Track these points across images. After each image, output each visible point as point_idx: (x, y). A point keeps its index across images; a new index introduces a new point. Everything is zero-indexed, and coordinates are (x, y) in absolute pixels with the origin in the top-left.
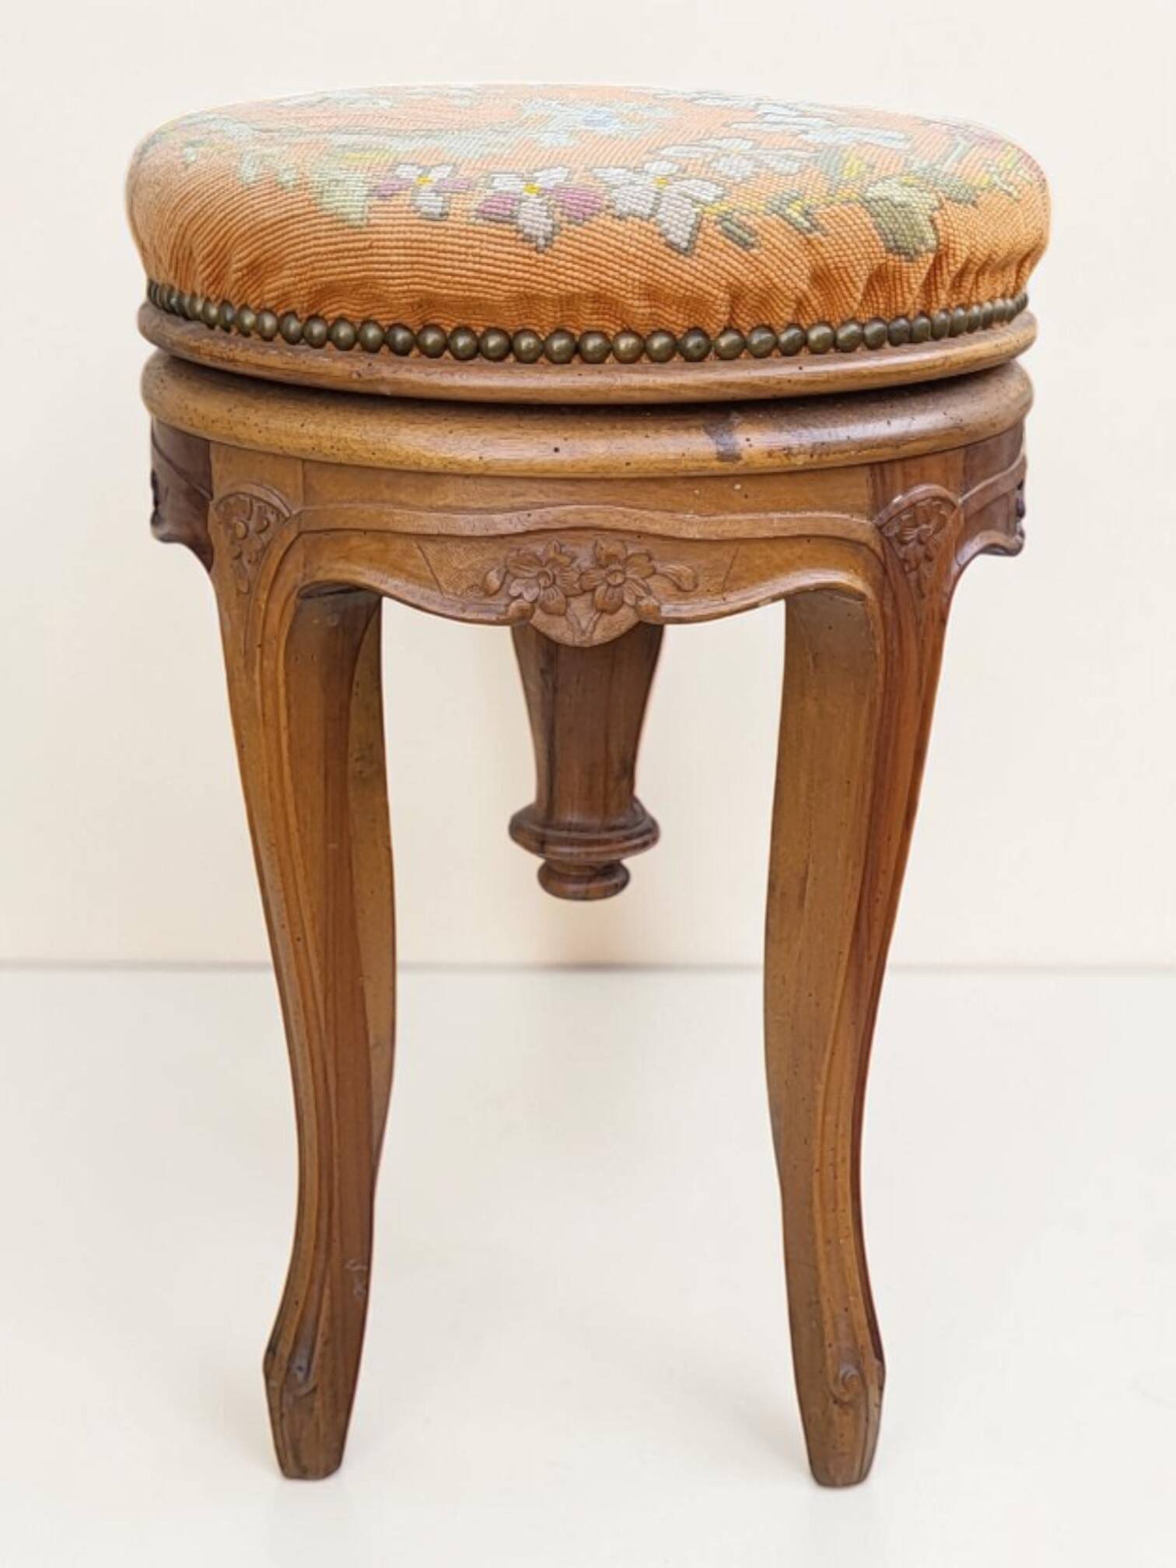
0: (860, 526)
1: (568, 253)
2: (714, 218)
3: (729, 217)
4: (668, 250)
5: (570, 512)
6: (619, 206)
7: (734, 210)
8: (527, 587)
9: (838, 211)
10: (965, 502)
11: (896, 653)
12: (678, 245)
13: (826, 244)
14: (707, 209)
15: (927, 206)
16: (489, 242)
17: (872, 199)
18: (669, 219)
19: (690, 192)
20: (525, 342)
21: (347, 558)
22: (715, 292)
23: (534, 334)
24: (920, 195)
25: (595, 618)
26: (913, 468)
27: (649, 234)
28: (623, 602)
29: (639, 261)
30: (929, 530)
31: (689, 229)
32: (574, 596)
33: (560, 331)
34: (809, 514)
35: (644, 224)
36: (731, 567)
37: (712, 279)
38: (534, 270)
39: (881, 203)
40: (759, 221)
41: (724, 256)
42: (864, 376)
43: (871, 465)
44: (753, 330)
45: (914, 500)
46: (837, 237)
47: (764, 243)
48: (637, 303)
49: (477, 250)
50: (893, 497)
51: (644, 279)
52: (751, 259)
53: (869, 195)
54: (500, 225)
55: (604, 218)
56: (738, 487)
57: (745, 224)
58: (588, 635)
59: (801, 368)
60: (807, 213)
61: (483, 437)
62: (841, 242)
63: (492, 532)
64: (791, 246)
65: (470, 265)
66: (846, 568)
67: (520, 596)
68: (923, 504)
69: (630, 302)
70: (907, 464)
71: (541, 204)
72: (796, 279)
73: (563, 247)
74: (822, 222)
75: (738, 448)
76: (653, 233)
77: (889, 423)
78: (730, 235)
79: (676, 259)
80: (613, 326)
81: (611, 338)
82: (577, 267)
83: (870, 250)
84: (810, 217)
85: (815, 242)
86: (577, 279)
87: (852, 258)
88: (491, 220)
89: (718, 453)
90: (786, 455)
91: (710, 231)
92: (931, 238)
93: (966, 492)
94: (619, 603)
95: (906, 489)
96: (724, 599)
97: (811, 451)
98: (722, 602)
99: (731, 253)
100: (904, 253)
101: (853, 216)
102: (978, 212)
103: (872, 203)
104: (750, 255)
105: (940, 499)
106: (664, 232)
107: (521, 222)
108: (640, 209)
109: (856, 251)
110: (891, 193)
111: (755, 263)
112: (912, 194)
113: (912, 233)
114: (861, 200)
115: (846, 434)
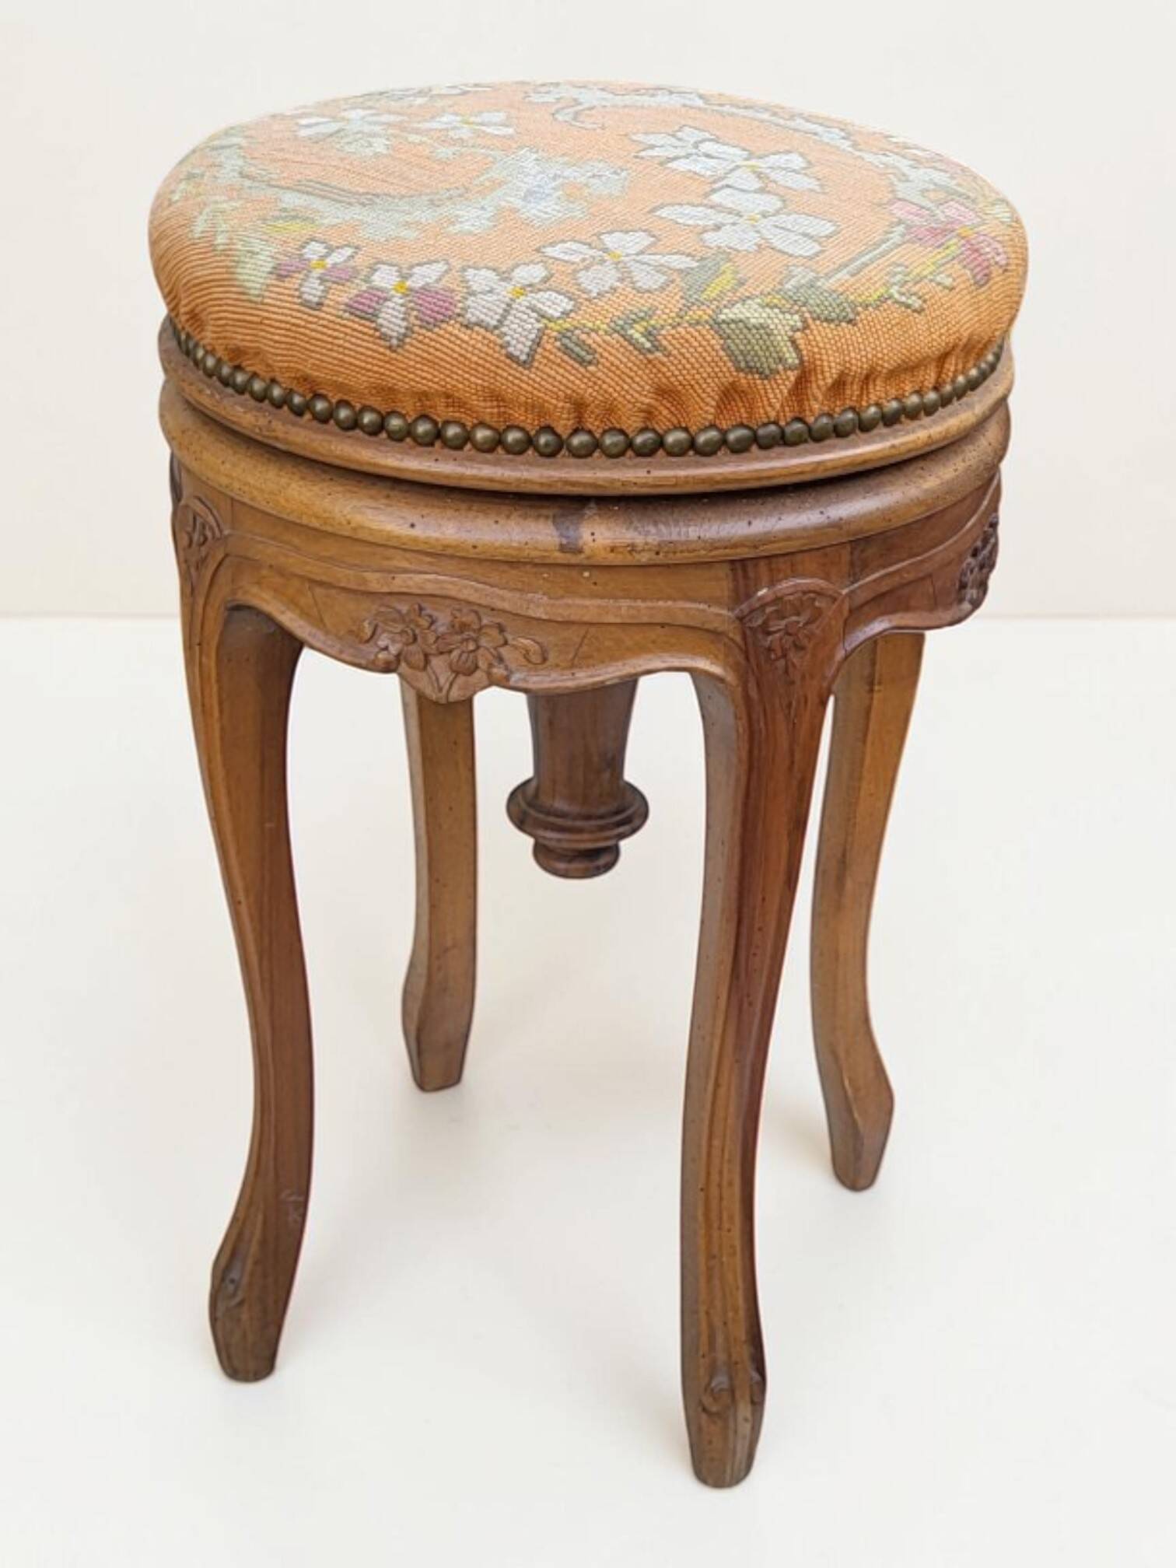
0: (720, 615)
1: (417, 355)
2: (555, 334)
3: (569, 334)
4: (508, 361)
5: (429, 581)
6: (469, 316)
7: (576, 328)
8: (393, 641)
9: (683, 332)
10: (852, 592)
11: (764, 731)
12: (518, 357)
13: (668, 364)
14: (551, 325)
15: (787, 328)
16: (352, 336)
17: (724, 321)
18: (511, 333)
19: (540, 306)
20: (395, 423)
22: (554, 401)
23: (403, 416)
24: (781, 316)
25: (451, 678)
26: (782, 563)
27: (491, 345)
28: (477, 667)
29: (480, 369)
30: (798, 622)
31: (529, 343)
32: (434, 655)
33: (424, 417)
34: (661, 603)
35: (488, 335)
36: (581, 645)
37: (551, 391)
38: (388, 366)
39: (733, 326)
40: (598, 339)
41: (561, 371)
42: (718, 482)
43: (732, 562)
44: (605, 432)
45: (779, 595)
46: (680, 357)
47: (602, 360)
48: (482, 404)
49: (341, 342)
50: (757, 590)
51: (486, 384)
52: (588, 375)
53: (723, 317)
54: (363, 322)
55: (453, 326)
56: (586, 574)
57: (584, 342)
58: (444, 692)
59: (649, 472)
60: (650, 333)
61: (355, 502)
62: (684, 361)
63: (362, 588)
65: (335, 355)
66: (705, 654)
67: (386, 648)
68: (791, 598)
69: (475, 402)
70: (774, 560)
71: (402, 305)
72: (636, 395)
73: (412, 349)
74: (665, 343)
75: (581, 543)
76: (496, 344)
77: (750, 523)
78: (568, 351)
79: (515, 370)
80: (469, 418)
81: (469, 428)
82: (426, 368)
83: (717, 370)
84: (651, 338)
85: (656, 362)
86: (429, 380)
87: (697, 376)
88: (356, 316)
89: (561, 545)
90: (630, 552)
91: (549, 347)
92: (791, 358)
93: (853, 583)
94: (473, 667)
95: (772, 584)
96: (573, 674)
97: (657, 549)
98: (571, 677)
99: (569, 368)
100: (757, 372)
101: (700, 338)
102: (856, 328)
103: (724, 326)
104: (587, 371)
105: (814, 592)
106: (505, 345)
107: (380, 321)
108: (488, 319)
109: (701, 370)
110: (748, 315)
111: (593, 379)
112: (772, 315)
113: (767, 354)
114: (711, 322)
115: (698, 533)
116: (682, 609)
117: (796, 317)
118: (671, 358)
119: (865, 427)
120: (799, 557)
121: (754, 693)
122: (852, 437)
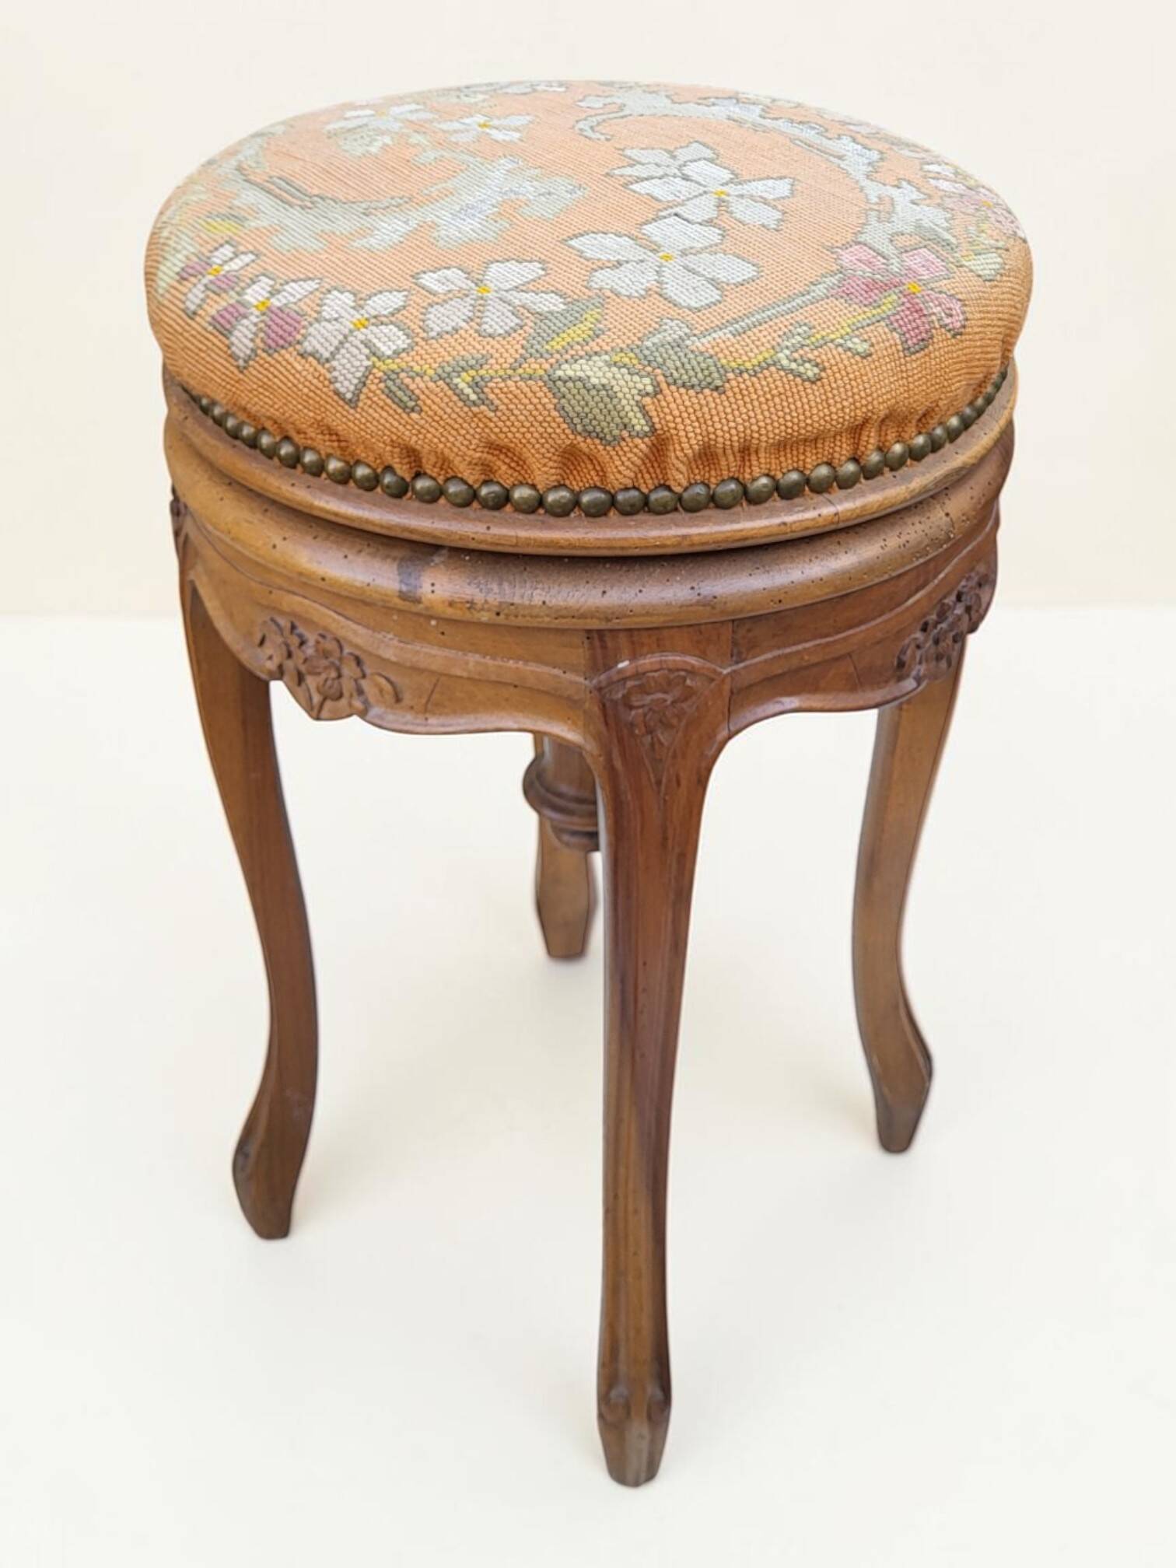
0: (576, 683)
1: (260, 379)
2: (380, 374)
3: (394, 376)
4: (336, 398)
5: (299, 603)
7: (403, 370)
8: (276, 652)
9: (514, 386)
10: (735, 672)
12: (344, 395)
13: (495, 419)
14: (378, 364)
15: (635, 392)
16: (213, 351)
17: (560, 379)
18: (341, 368)
19: (375, 341)
20: (265, 440)
23: (270, 436)
24: (627, 377)
25: (321, 700)
26: (643, 637)
27: (322, 378)
28: (341, 695)
29: (312, 402)
30: (665, 700)
31: (355, 381)
32: (305, 674)
33: (287, 439)
34: (511, 663)
35: (319, 368)
36: (432, 692)
37: (377, 434)
38: (236, 385)
39: (570, 384)
40: (422, 385)
41: (384, 414)
42: (562, 547)
43: (587, 631)
44: (447, 480)
45: (640, 670)
46: (507, 412)
47: (425, 408)
49: (204, 354)
50: (617, 663)
51: (319, 418)
52: (411, 422)
53: (560, 373)
54: (221, 336)
55: (291, 353)
56: (433, 624)
57: (408, 386)
58: (316, 712)
59: (488, 528)
60: (477, 384)
62: (513, 418)
64: (454, 416)
65: (201, 366)
66: (566, 719)
67: (271, 658)
68: (656, 674)
70: (636, 634)
71: (255, 325)
72: (465, 448)
73: (255, 372)
74: (491, 396)
75: (420, 592)
76: (325, 379)
77: (604, 593)
78: (392, 395)
79: (342, 407)
81: (321, 457)
82: (267, 393)
83: (550, 430)
84: (478, 390)
85: (482, 416)
86: (270, 405)
87: (528, 436)
88: (218, 330)
89: (400, 592)
90: (469, 608)
91: (373, 387)
92: (639, 424)
93: (737, 663)
94: (338, 694)
95: (633, 657)
96: (426, 719)
97: (497, 610)
98: (424, 722)
99: (391, 412)
100: (597, 437)
101: (530, 395)
102: (723, 396)
103: (559, 383)
104: (410, 418)
105: (685, 670)
106: (333, 380)
107: (233, 339)
108: (322, 350)
109: (532, 429)
110: (589, 373)
111: (416, 427)
112: (618, 376)
113: (609, 419)
114: (546, 378)
115: (543, 599)
116: (532, 672)
117: (647, 381)
118: (499, 414)
119: (752, 499)
120: (665, 633)
121: (618, 764)
122: (738, 509)
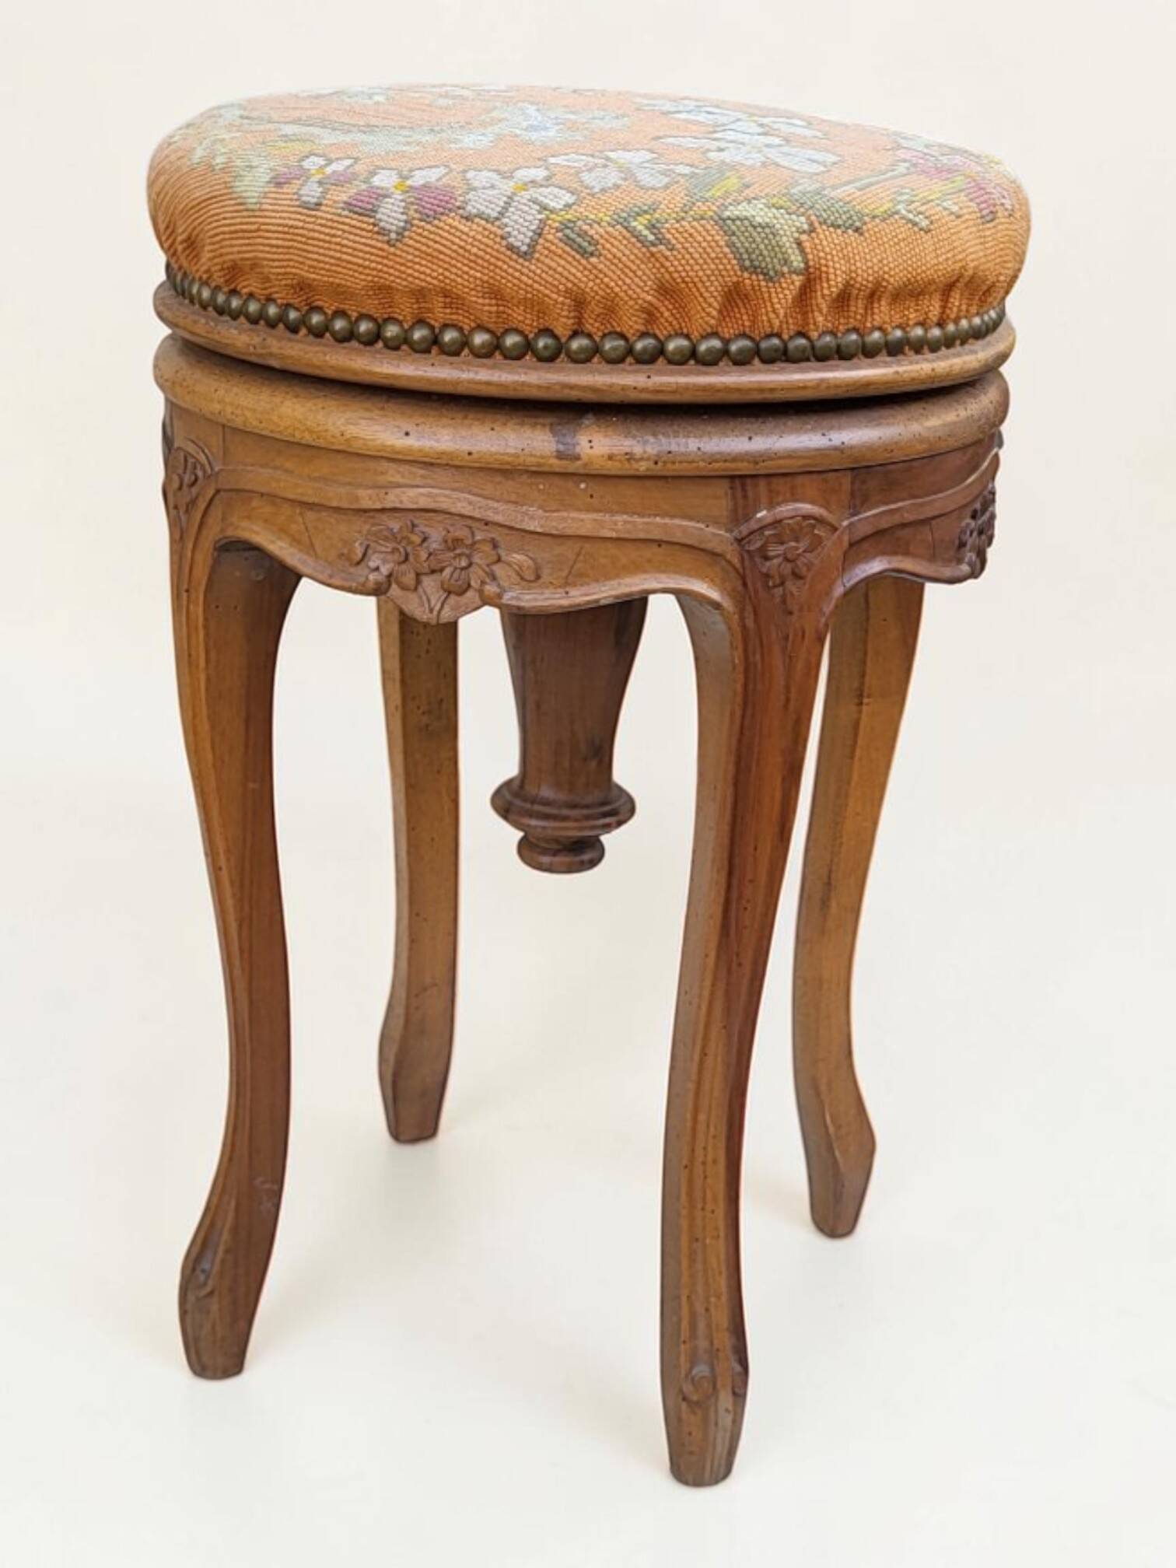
0: (718, 537)
1: (416, 249)
2: (557, 225)
3: (571, 225)
4: (509, 253)
5: (422, 495)
6: (469, 208)
7: (579, 219)
8: (384, 561)
9: (688, 227)
10: (851, 524)
11: (759, 666)
12: (518, 248)
13: (672, 258)
14: (552, 216)
15: (794, 229)
16: (351, 233)
17: (729, 218)
18: (513, 223)
19: (541, 198)
20: (391, 331)
21: (249, 517)
22: (555, 296)
23: (400, 323)
24: (787, 216)
25: (443, 598)
26: (779, 484)
27: (492, 236)
28: (469, 586)
29: (480, 261)
30: (797, 548)
31: (531, 234)
32: (426, 574)
33: (421, 322)
34: (658, 519)
35: (489, 226)
36: (575, 563)
37: (551, 284)
38: (385, 261)
39: (738, 223)
40: (601, 231)
41: (563, 262)
42: (719, 391)
43: (732, 477)
44: (604, 336)
45: (778, 517)
46: (682, 251)
47: (605, 252)
48: (480, 301)
49: (338, 240)
50: (756, 512)
51: (485, 278)
52: (589, 267)
53: (727, 213)
54: (361, 218)
55: (453, 218)
56: (583, 486)
57: (586, 233)
58: (435, 613)
59: (649, 377)
60: (654, 226)
61: (348, 415)
62: (687, 256)
63: (355, 506)
65: (332, 253)
66: (703, 577)
67: (377, 569)
68: (790, 521)
69: (474, 299)
70: (775, 480)
71: (402, 201)
72: (638, 290)
73: (411, 242)
74: (668, 236)
75: (578, 449)
76: (496, 235)
77: (750, 438)
78: (570, 242)
79: (516, 262)
80: (466, 320)
81: (466, 332)
82: (424, 262)
83: (721, 267)
84: (655, 231)
85: (658, 255)
86: (427, 274)
87: (701, 273)
88: (356, 213)
89: (558, 451)
90: (628, 460)
91: (550, 237)
92: (797, 261)
93: (853, 515)
94: (465, 586)
95: (771, 506)
96: (567, 593)
97: (656, 458)
98: (564, 595)
99: (570, 259)
100: (762, 273)
101: (704, 233)
102: (862, 238)
103: (729, 222)
104: (589, 263)
105: (815, 518)
106: (507, 235)
107: (379, 216)
108: (488, 211)
109: (705, 267)
110: (754, 213)
111: (594, 271)
112: (778, 215)
113: (772, 254)
114: (716, 218)
115: (697, 445)
116: (680, 526)
117: (803, 219)
118: (675, 253)
119: (869, 352)
120: (800, 480)
121: (750, 623)
122: (855, 360)
